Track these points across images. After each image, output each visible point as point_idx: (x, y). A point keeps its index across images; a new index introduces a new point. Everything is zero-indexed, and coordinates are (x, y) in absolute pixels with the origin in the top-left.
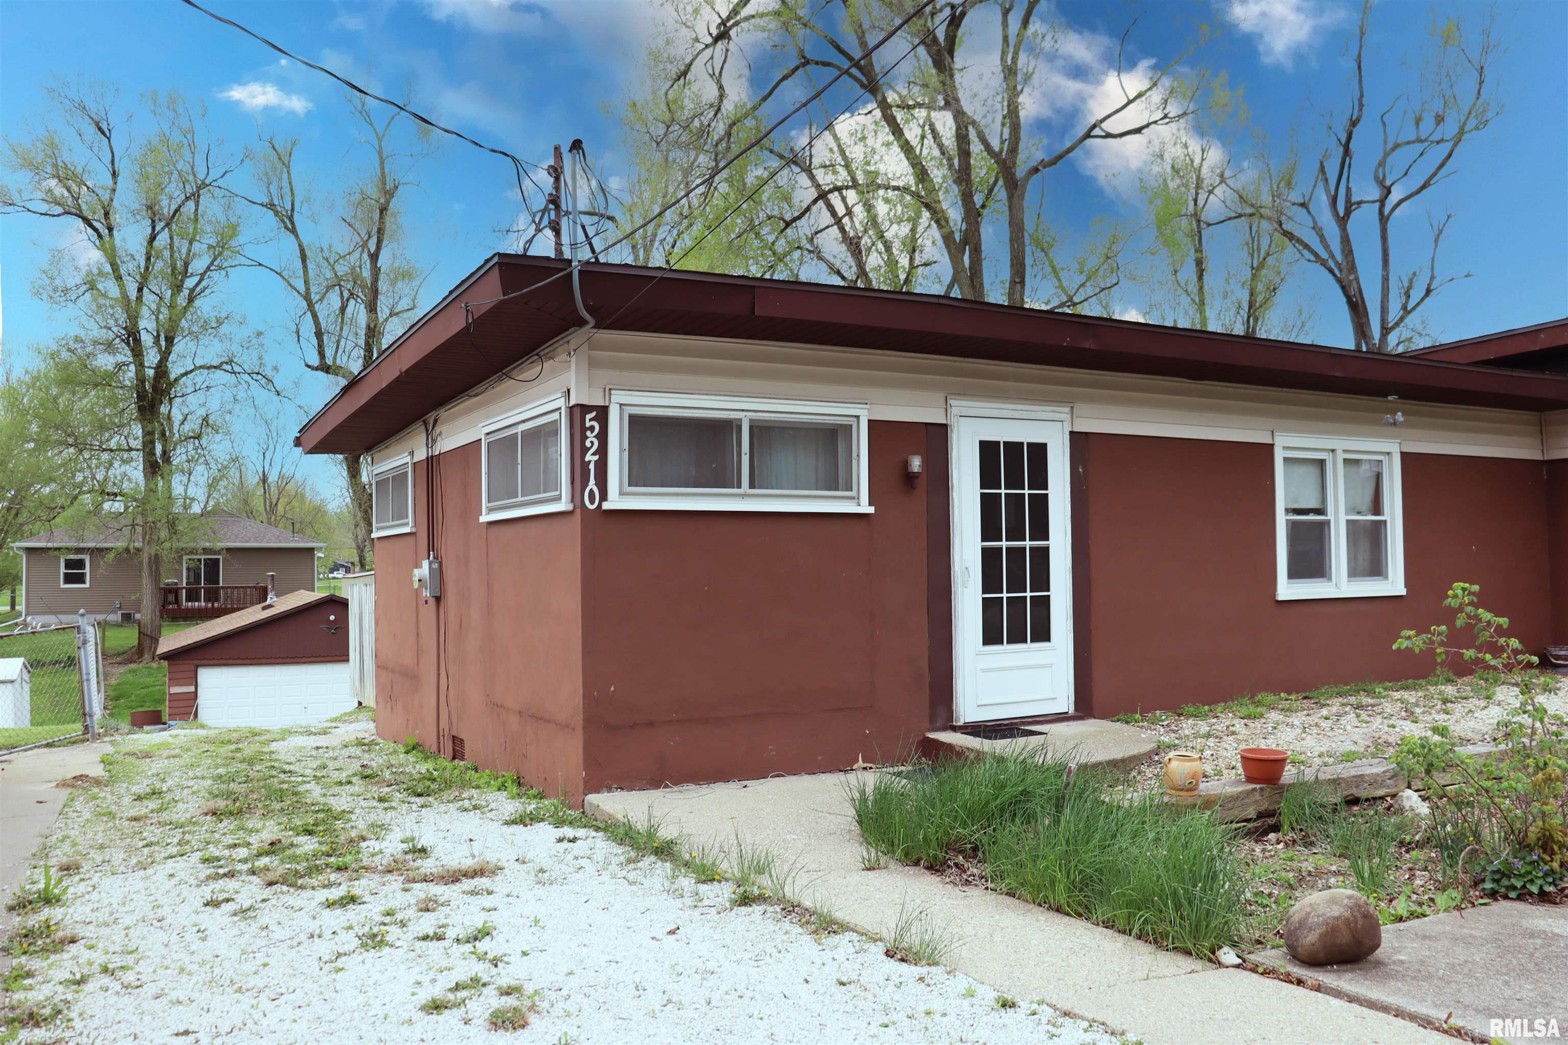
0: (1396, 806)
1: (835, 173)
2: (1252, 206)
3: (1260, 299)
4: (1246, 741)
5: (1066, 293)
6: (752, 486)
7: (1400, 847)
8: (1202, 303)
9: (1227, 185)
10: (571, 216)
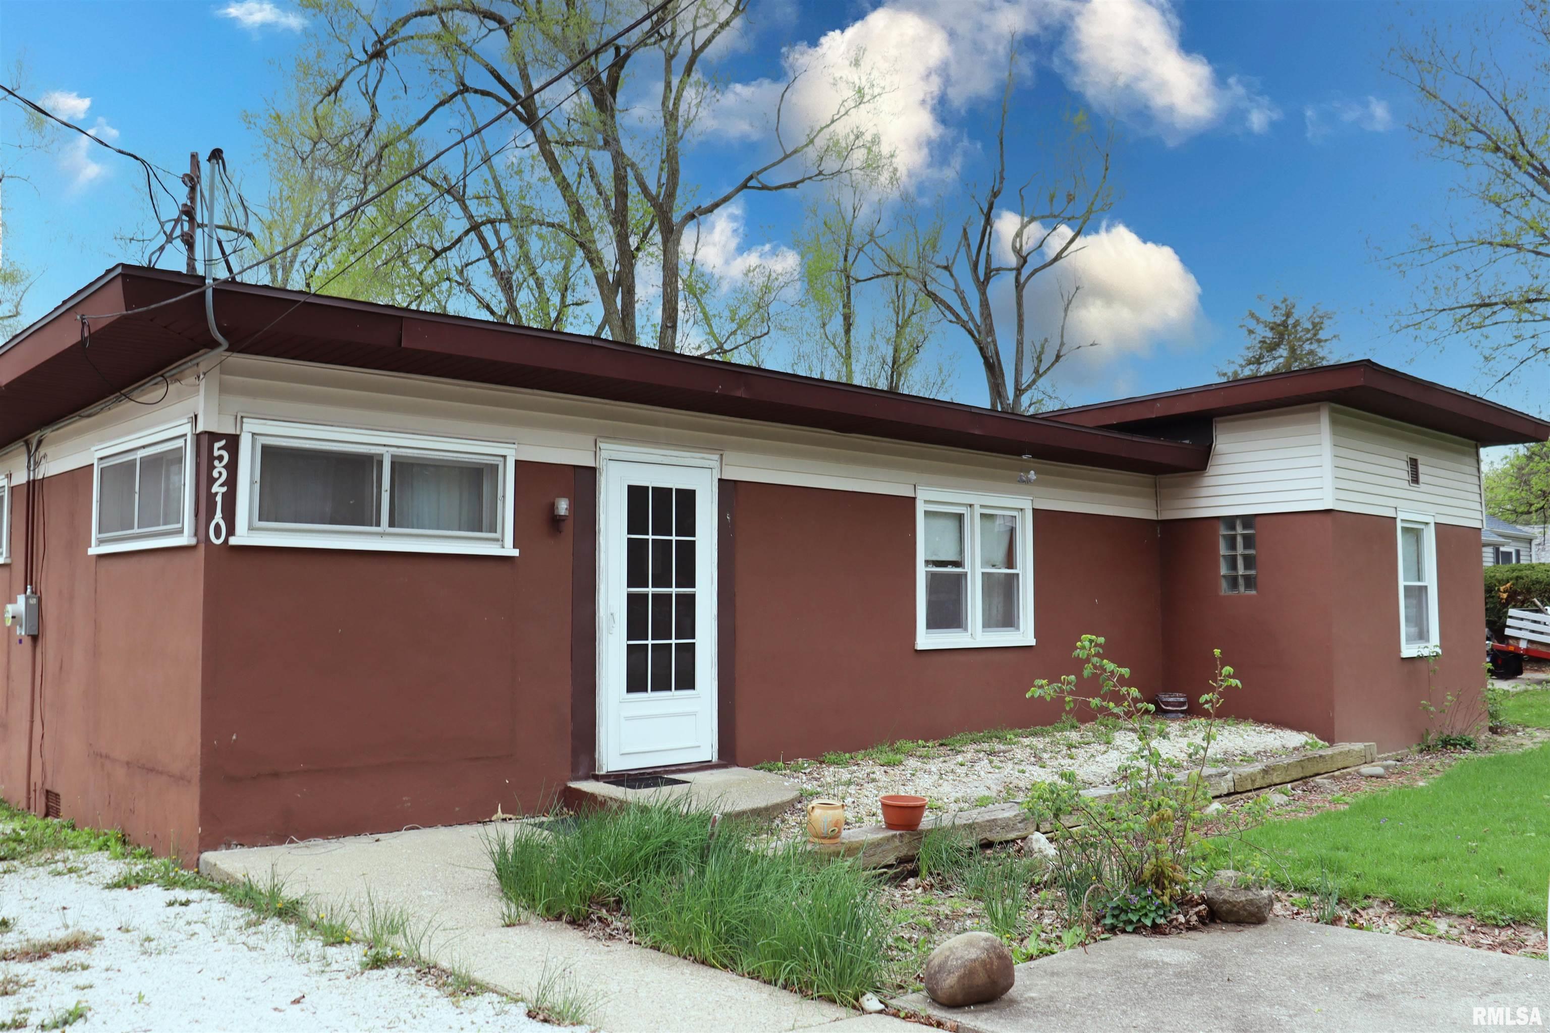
0: (1026, 848)
1: (488, 205)
2: (899, 265)
3: (903, 355)
4: (886, 788)
5: (716, 340)
6: (392, 524)
7: (1030, 888)
8: (849, 356)
9: (876, 244)
10: (206, 229)
